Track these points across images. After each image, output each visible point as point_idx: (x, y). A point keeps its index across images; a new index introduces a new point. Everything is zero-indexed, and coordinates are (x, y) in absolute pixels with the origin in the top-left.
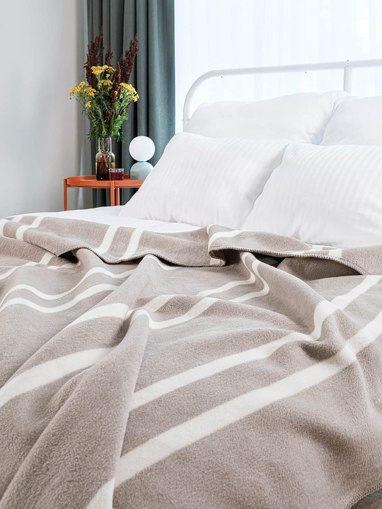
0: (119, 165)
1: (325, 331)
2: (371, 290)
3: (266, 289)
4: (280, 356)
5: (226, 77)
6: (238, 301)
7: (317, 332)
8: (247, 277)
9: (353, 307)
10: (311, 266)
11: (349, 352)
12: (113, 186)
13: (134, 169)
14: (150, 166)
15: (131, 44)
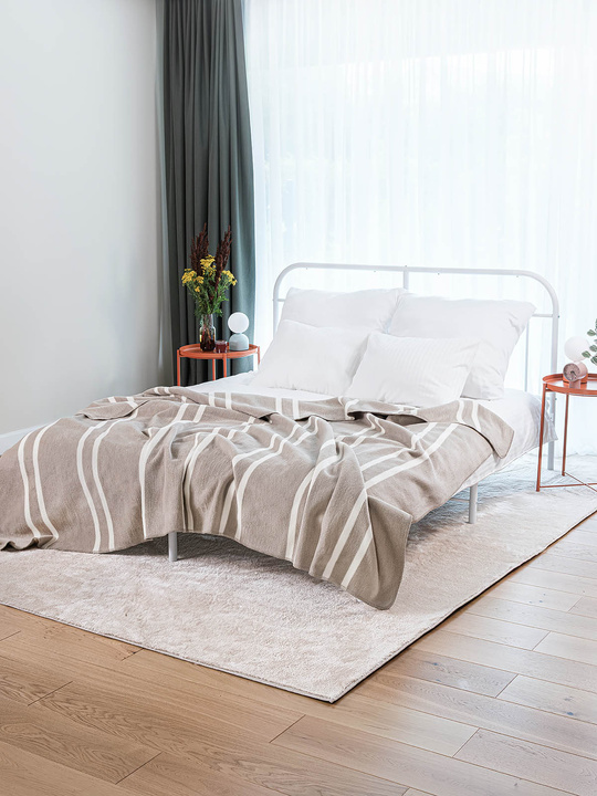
0: (220, 337)
1: (417, 447)
2: (433, 430)
3: (383, 431)
4: (401, 456)
5: (310, 269)
6: (375, 436)
7: (413, 447)
8: (370, 426)
9: (425, 437)
10: (402, 419)
11: (426, 455)
12: (226, 357)
13: (232, 339)
14: (245, 337)
15: (226, 235)
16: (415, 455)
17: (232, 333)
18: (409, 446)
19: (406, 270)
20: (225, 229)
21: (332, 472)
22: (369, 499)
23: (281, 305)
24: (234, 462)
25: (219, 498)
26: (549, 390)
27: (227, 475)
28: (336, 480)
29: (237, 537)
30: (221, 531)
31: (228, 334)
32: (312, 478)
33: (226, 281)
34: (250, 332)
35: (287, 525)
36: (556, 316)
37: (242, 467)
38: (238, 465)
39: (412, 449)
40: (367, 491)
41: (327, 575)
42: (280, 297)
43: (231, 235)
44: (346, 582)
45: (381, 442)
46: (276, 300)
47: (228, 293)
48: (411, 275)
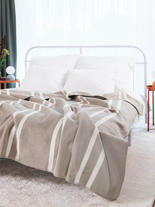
0: (3, 76)
1: (112, 107)
2: (113, 102)
3: (89, 103)
4: (106, 111)
6: (87, 105)
8: (80, 101)
11: (117, 111)
12: (5, 82)
13: (8, 77)
14: (13, 76)
15: (5, 36)
16: (113, 111)
17: (7, 75)
18: (108, 108)
19: (81, 47)
20: (4, 34)
21: (74, 118)
22: (100, 133)
23: (28, 63)
24: (14, 115)
25: (5, 136)
26: (151, 90)
27: (10, 123)
28: (78, 123)
29: (17, 159)
30: (7, 155)
31: (6, 75)
32: (63, 122)
33: (5, 54)
34: (15, 74)
35: (49, 150)
36: (145, 63)
37: (19, 118)
38: (17, 117)
39: (110, 108)
40: (98, 128)
41: (77, 181)
42: (28, 60)
43: (6, 37)
44: (89, 184)
45: (92, 106)
46: (26, 61)
47: (6, 58)
48: (83, 49)
